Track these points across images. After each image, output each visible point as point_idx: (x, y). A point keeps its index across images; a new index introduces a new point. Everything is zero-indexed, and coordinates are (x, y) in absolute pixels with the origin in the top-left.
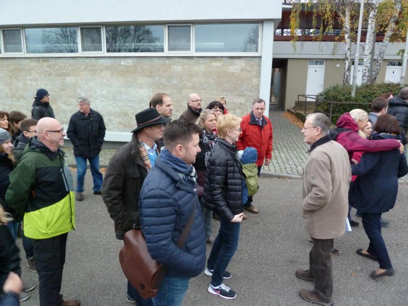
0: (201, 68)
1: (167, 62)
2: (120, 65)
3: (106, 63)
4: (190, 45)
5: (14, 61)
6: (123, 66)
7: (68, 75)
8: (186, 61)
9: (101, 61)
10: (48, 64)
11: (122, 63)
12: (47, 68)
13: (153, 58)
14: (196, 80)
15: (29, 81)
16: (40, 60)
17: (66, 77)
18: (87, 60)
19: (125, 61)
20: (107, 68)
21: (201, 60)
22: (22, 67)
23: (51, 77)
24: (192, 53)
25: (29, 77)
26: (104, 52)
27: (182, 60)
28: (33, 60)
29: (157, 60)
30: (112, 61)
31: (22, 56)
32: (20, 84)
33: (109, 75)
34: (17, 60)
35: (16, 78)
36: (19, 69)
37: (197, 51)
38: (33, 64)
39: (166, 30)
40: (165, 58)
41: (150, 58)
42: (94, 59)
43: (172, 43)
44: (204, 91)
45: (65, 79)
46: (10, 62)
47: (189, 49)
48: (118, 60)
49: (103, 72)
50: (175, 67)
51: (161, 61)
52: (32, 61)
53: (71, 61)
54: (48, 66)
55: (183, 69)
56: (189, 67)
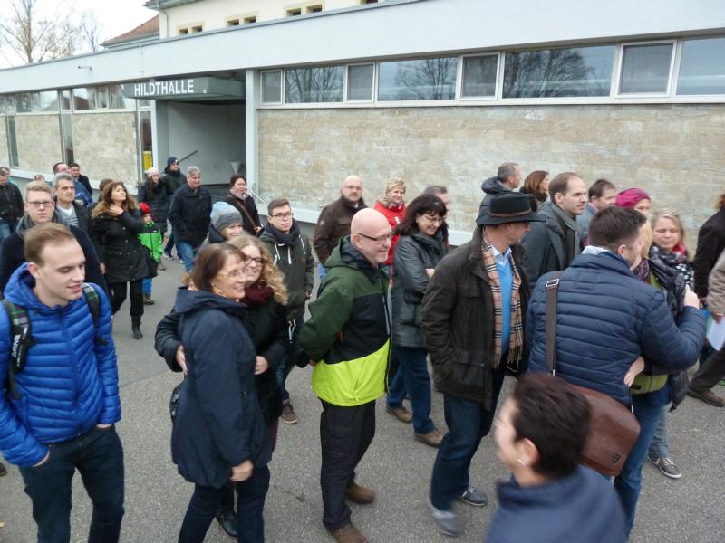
0: (685, 126)
1: (614, 114)
2: (524, 119)
3: (500, 117)
4: (666, 82)
5: (358, 112)
6: (528, 121)
7: (435, 136)
8: (654, 112)
9: (491, 113)
10: (406, 117)
11: (527, 117)
12: (404, 124)
13: (586, 108)
14: (671, 149)
15: (375, 144)
16: (395, 113)
17: (431, 140)
18: (468, 112)
19: (533, 114)
20: (499, 125)
21: (688, 111)
22: (369, 122)
23: (409, 140)
24: (670, 96)
25: (377, 138)
26: (498, 98)
27: (644, 111)
28: (385, 111)
29: (593, 112)
30: (510, 112)
31: (371, 106)
32: (363, 149)
33: (502, 138)
34: (364, 112)
35: (358, 139)
36: (364, 125)
37: (680, 92)
38: (385, 118)
39: (619, 54)
40: (609, 107)
41: (580, 107)
42: (479, 109)
43: (627, 79)
44: (686, 172)
45: (429, 142)
46: (353, 114)
47: (664, 90)
48: (519, 111)
49: (492, 131)
50: (629, 123)
51: (601, 113)
52: (384, 114)
53: (443, 113)
54: (407, 122)
55: (644, 128)
56: (659, 124)
